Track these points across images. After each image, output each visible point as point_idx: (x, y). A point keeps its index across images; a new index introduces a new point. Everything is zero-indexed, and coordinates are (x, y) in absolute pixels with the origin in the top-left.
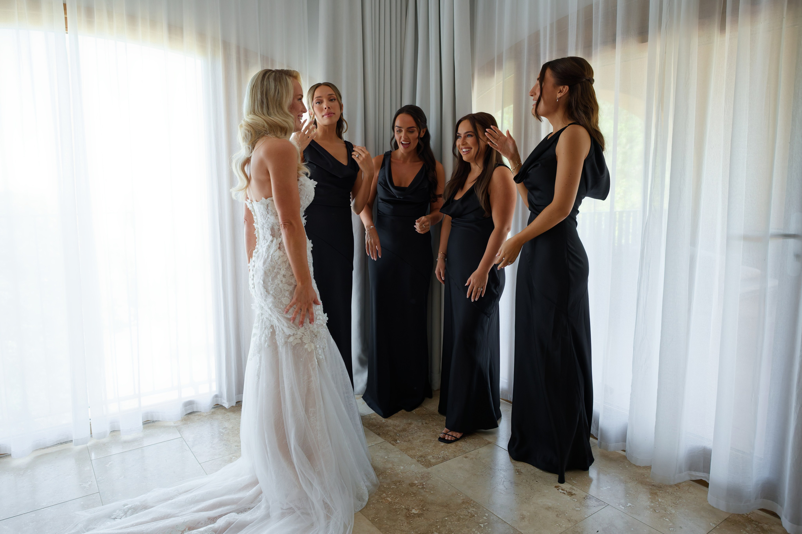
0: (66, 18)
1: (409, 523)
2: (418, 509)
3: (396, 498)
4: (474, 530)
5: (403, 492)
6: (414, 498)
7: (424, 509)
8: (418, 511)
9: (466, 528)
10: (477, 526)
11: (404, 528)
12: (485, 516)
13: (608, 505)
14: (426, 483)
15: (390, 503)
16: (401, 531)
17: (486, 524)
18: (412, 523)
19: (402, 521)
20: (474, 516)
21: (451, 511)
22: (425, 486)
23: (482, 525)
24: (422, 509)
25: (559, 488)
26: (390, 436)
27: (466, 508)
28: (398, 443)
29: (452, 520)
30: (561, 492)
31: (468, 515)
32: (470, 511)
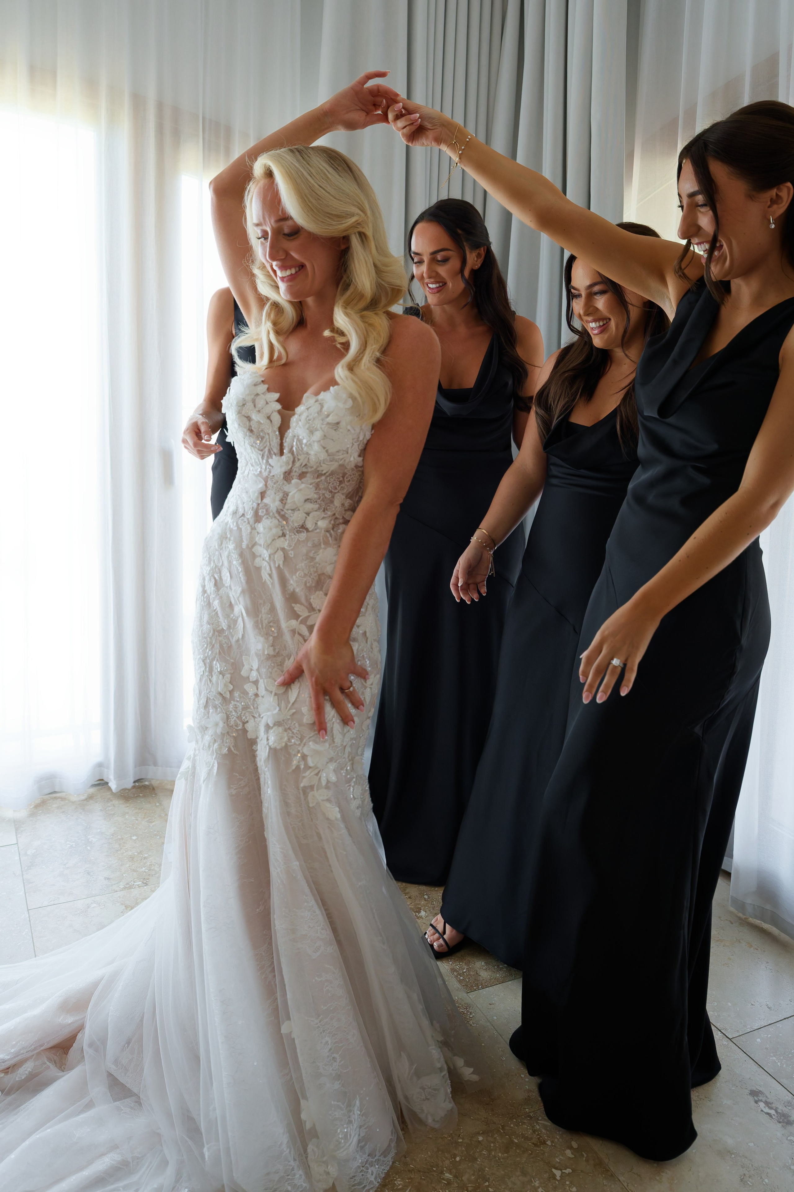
4: (537, 1184)
9: (518, 1173)
10: (545, 1173)
17: (568, 1171)
20: (544, 1143)
23: (558, 1173)
25: (760, 1098)
26: (410, 898)
27: (529, 1116)
28: (421, 917)
29: (492, 1145)
30: (762, 1111)
31: (531, 1139)
32: (538, 1127)
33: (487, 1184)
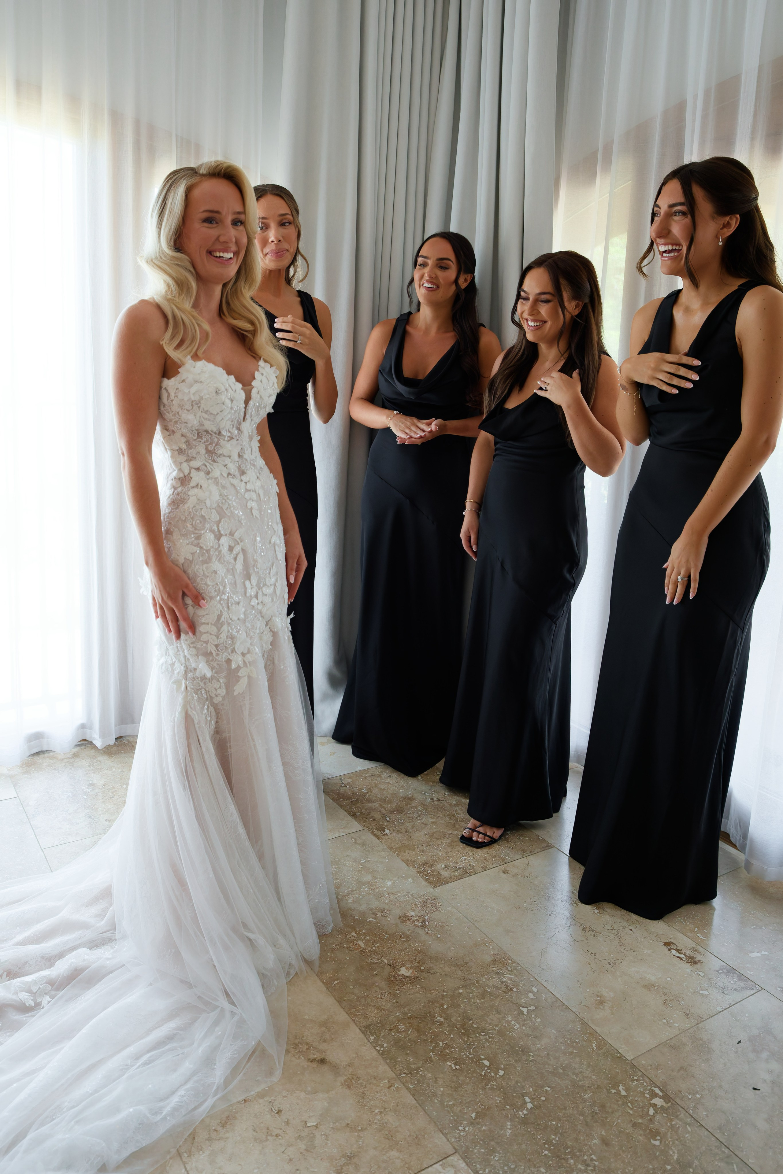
1: (394, 995)
2: (411, 968)
3: (375, 942)
4: (510, 1019)
5: (386, 932)
6: (406, 945)
7: (423, 968)
8: (411, 971)
9: (494, 1013)
10: (515, 1010)
11: (384, 1004)
12: (532, 992)
13: (762, 988)
14: (429, 918)
15: (362, 951)
16: (378, 1008)
17: (532, 1008)
18: (398, 994)
19: (381, 989)
20: (511, 990)
21: (470, 977)
22: (427, 923)
23: (525, 1010)
24: (418, 969)
25: (672, 947)
26: (374, 820)
27: (497, 973)
28: (386, 835)
29: (471, 995)
30: (674, 956)
31: (501, 988)
32: (505, 980)
33: (471, 1022)
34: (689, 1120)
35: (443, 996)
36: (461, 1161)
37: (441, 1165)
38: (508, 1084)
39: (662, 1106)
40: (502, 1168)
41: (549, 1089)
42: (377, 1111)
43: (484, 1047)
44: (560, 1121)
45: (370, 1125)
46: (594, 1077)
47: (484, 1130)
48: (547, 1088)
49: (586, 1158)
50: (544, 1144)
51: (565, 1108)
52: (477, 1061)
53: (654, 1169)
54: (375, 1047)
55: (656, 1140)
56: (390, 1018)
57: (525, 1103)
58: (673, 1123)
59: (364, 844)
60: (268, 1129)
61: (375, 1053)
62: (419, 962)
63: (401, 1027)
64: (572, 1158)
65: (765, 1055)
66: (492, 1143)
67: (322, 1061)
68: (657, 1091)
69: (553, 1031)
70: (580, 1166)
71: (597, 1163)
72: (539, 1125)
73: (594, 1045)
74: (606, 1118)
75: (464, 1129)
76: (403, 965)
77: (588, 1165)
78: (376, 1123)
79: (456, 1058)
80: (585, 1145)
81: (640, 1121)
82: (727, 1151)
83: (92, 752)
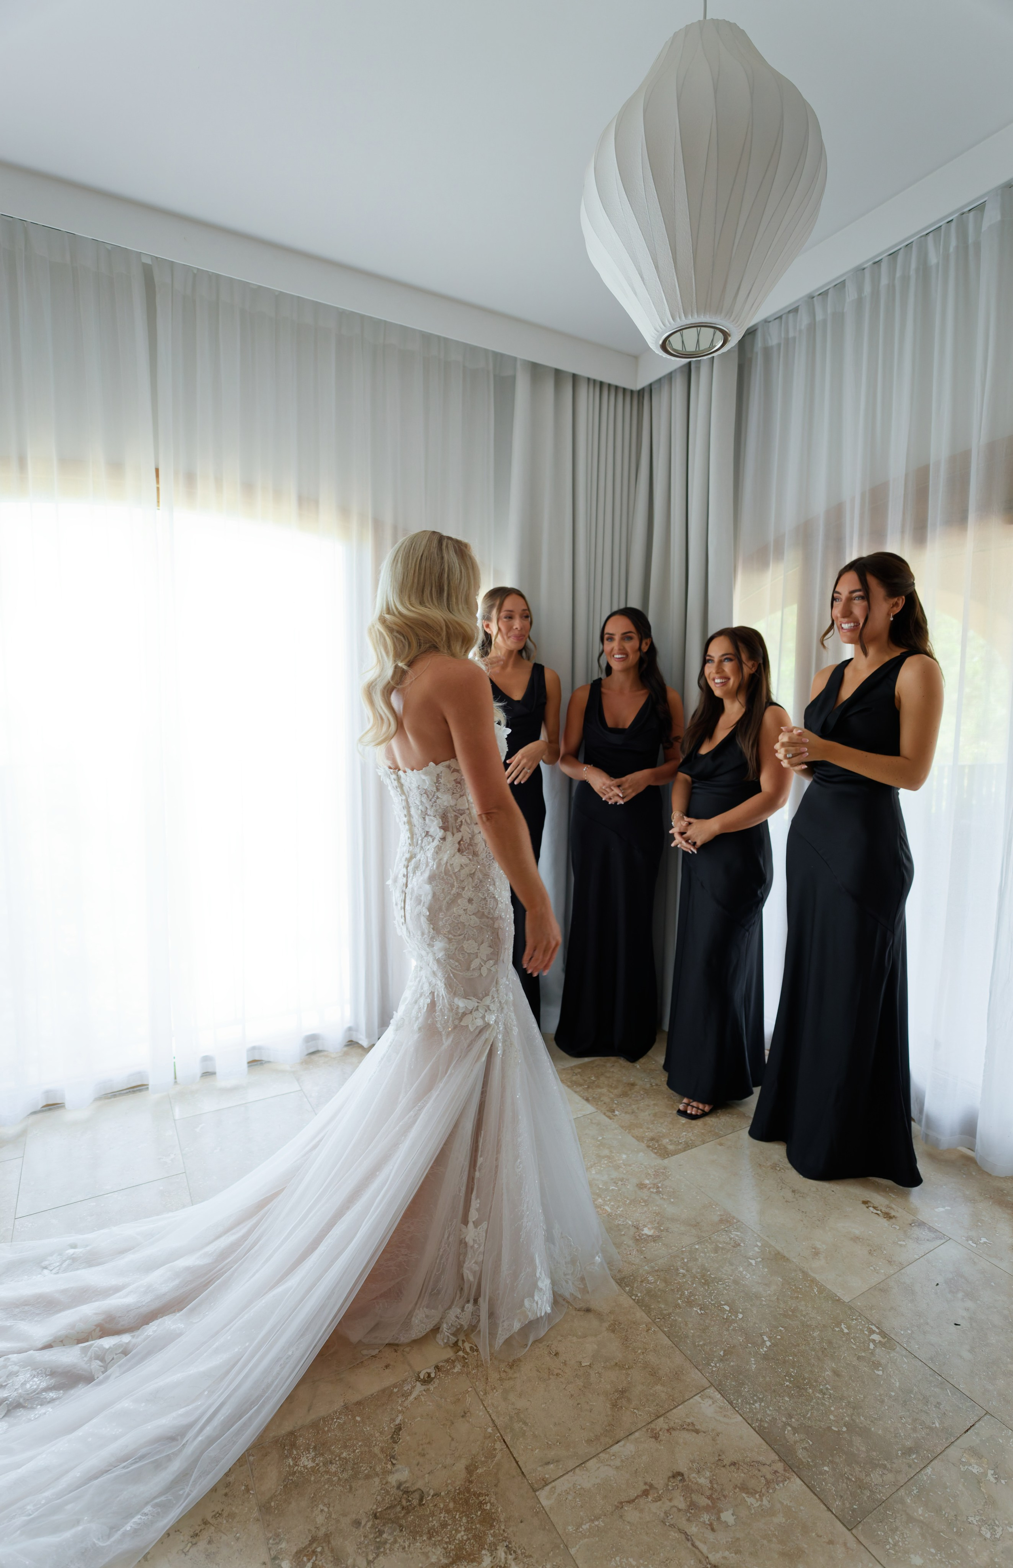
0: (158, 489)
1: (641, 1252)
2: (653, 1228)
3: (619, 1207)
4: (741, 1269)
5: (628, 1198)
6: (645, 1209)
7: (662, 1228)
8: (652, 1231)
9: (727, 1265)
10: (745, 1262)
11: (633, 1259)
12: (757, 1246)
13: (950, 1239)
14: (662, 1185)
15: (609, 1215)
17: (759, 1259)
18: (644, 1251)
19: (629, 1246)
20: (739, 1245)
21: (704, 1235)
22: (661, 1190)
23: (753, 1262)
24: (658, 1228)
25: (869, 1206)
26: (604, 1103)
27: (725, 1230)
28: (616, 1115)
29: (706, 1250)
30: (872, 1212)
31: (730, 1243)
32: (733, 1236)
33: (709, 1273)
34: (904, 1352)
35: (682, 1251)
36: (717, 1393)
37: (700, 1397)
38: (747, 1325)
39: (880, 1341)
40: (752, 1398)
41: (783, 1329)
42: (639, 1351)
43: (723, 1294)
44: (796, 1356)
45: (635, 1364)
46: (819, 1318)
47: (733, 1366)
48: (781, 1328)
49: (821, 1387)
50: (785, 1376)
51: (799, 1346)
52: (719, 1306)
53: (880, 1395)
54: (631, 1297)
55: (879, 1370)
56: (641, 1272)
57: (764, 1341)
58: (892, 1355)
59: (598, 1124)
60: (549, 1369)
61: (632, 1301)
62: (658, 1223)
63: (651, 1278)
64: (810, 1388)
65: (960, 1295)
66: (741, 1377)
67: (588, 1310)
68: (874, 1328)
69: (779, 1279)
70: (818, 1395)
71: (831, 1392)
72: (778, 1360)
73: (815, 1290)
74: (834, 1353)
75: (716, 1365)
76: (645, 1226)
77: (824, 1394)
78: (640, 1362)
79: (701, 1305)
80: (820, 1376)
81: (863, 1354)
82: (940, 1378)
83: (360, 1051)
